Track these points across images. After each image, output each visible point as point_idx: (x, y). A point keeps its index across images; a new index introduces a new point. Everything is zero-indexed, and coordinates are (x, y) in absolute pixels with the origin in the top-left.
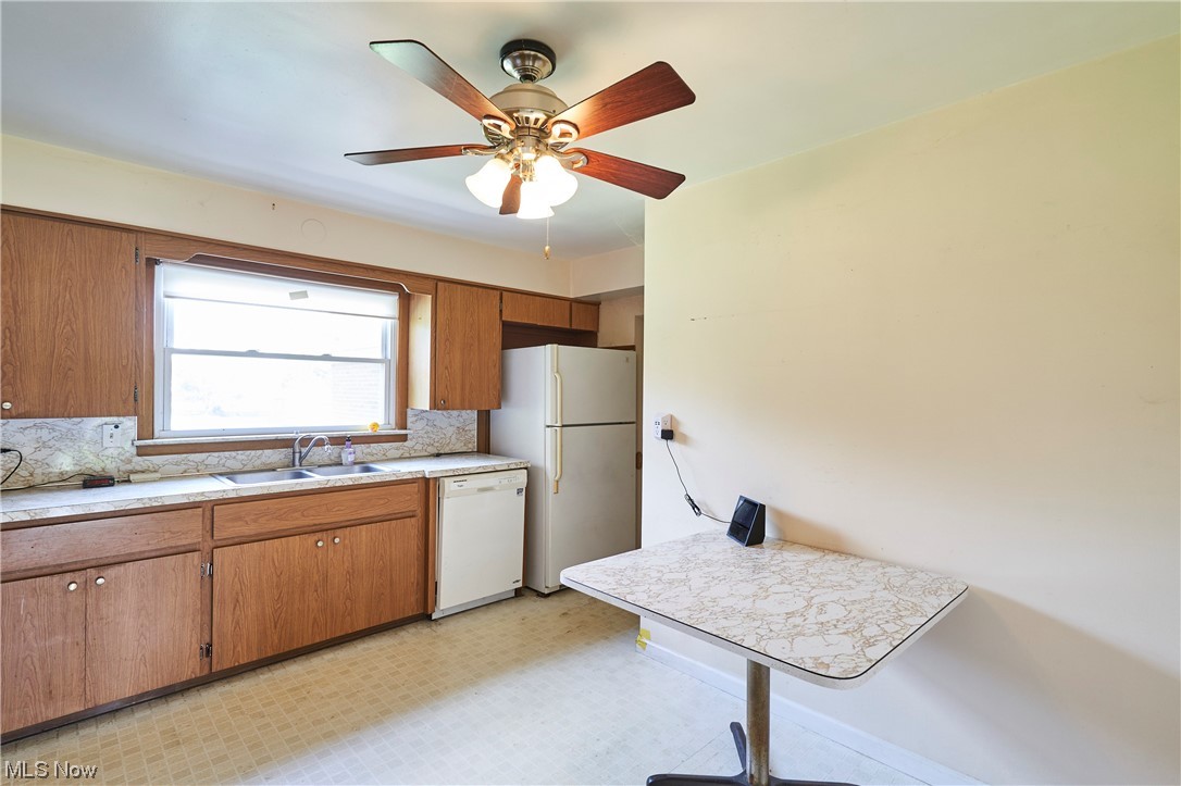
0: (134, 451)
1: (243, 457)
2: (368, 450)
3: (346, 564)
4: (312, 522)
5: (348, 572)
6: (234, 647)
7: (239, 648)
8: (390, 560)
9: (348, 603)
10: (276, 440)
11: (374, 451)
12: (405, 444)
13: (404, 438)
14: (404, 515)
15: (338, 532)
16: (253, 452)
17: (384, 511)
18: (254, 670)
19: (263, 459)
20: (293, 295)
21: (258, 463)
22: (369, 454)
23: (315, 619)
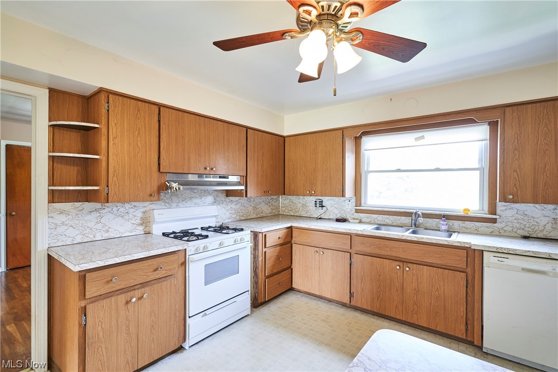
0: (354, 210)
1: (392, 219)
2: (464, 225)
3: (414, 285)
4: (395, 255)
5: (415, 289)
6: (362, 299)
7: (363, 301)
8: (444, 294)
9: (416, 307)
10: (405, 212)
11: (468, 227)
12: (494, 225)
13: (494, 221)
14: (455, 268)
15: (410, 265)
16: (397, 217)
17: (439, 262)
18: (374, 315)
19: (401, 221)
20: (417, 139)
21: (399, 223)
22: (465, 228)
23: (396, 306)
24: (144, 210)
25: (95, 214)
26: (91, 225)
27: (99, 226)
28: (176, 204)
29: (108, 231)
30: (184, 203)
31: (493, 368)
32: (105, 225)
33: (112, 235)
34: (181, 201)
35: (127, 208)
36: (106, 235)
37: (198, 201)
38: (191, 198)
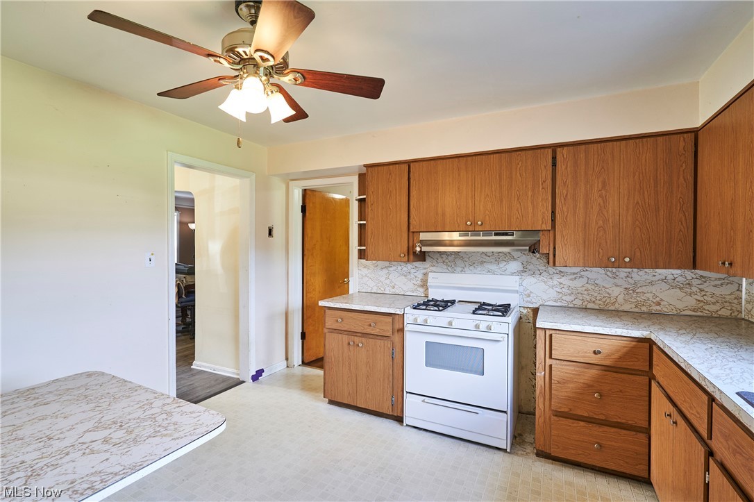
24: (424, 271)
25: (385, 271)
26: (383, 279)
27: (388, 282)
28: (460, 269)
29: (394, 287)
30: (471, 268)
31: (106, 482)
32: (392, 282)
33: (397, 292)
34: (467, 266)
35: (409, 268)
36: (393, 291)
37: (493, 267)
38: (482, 263)
